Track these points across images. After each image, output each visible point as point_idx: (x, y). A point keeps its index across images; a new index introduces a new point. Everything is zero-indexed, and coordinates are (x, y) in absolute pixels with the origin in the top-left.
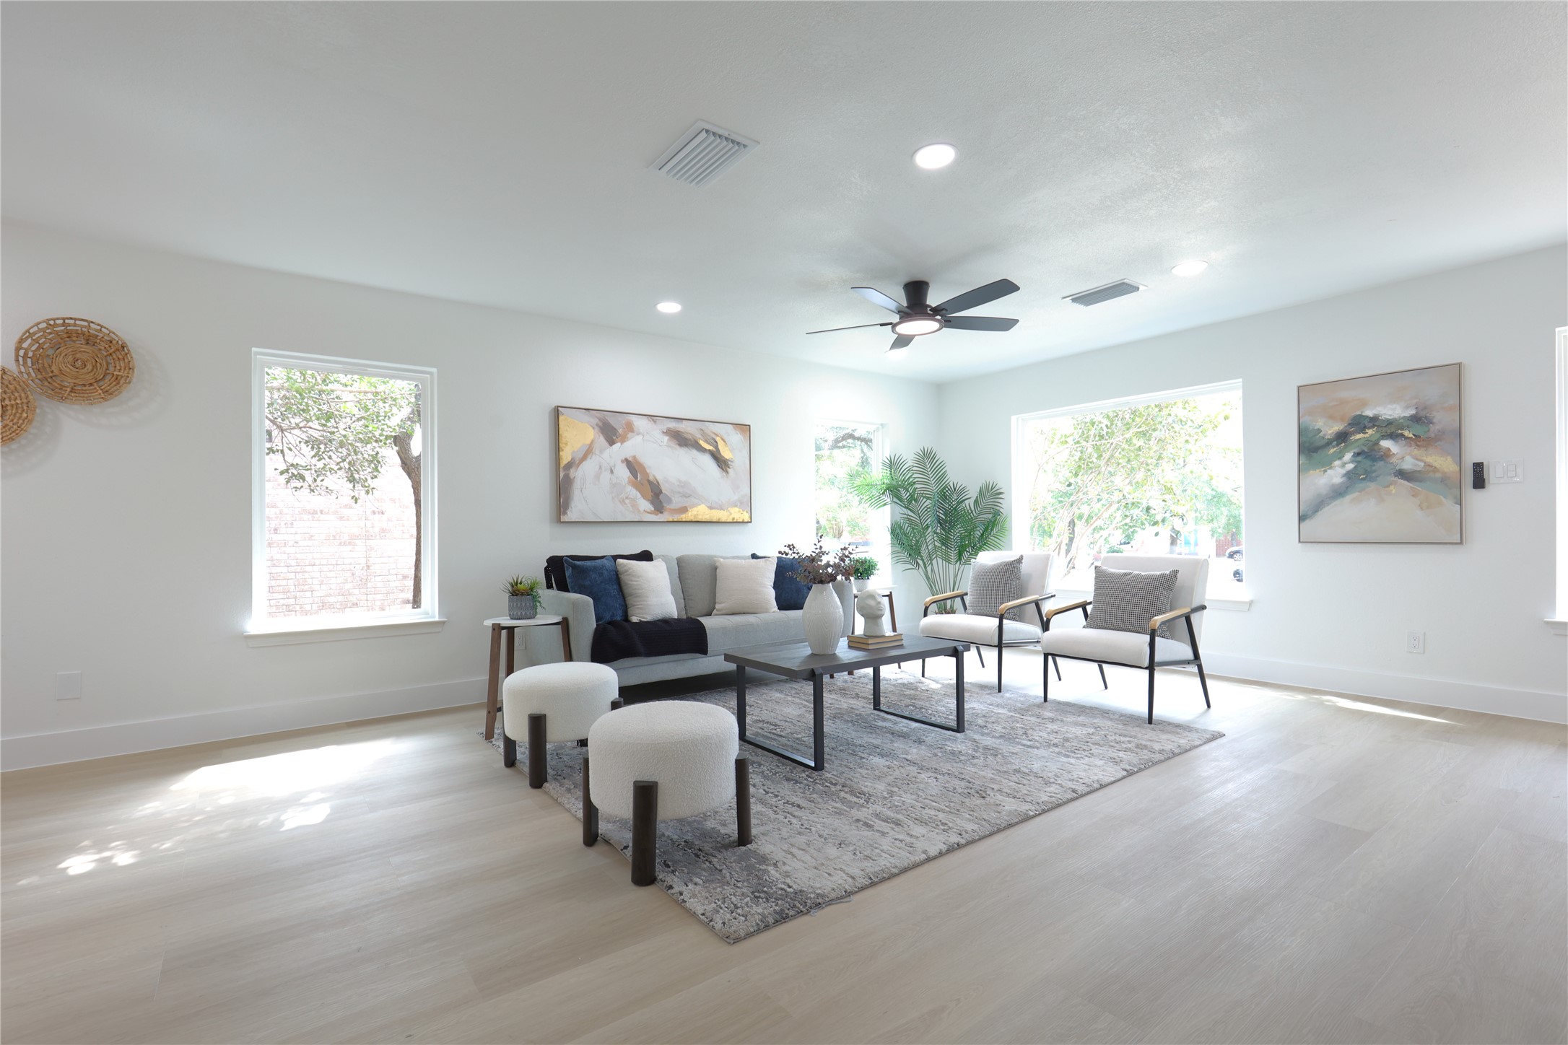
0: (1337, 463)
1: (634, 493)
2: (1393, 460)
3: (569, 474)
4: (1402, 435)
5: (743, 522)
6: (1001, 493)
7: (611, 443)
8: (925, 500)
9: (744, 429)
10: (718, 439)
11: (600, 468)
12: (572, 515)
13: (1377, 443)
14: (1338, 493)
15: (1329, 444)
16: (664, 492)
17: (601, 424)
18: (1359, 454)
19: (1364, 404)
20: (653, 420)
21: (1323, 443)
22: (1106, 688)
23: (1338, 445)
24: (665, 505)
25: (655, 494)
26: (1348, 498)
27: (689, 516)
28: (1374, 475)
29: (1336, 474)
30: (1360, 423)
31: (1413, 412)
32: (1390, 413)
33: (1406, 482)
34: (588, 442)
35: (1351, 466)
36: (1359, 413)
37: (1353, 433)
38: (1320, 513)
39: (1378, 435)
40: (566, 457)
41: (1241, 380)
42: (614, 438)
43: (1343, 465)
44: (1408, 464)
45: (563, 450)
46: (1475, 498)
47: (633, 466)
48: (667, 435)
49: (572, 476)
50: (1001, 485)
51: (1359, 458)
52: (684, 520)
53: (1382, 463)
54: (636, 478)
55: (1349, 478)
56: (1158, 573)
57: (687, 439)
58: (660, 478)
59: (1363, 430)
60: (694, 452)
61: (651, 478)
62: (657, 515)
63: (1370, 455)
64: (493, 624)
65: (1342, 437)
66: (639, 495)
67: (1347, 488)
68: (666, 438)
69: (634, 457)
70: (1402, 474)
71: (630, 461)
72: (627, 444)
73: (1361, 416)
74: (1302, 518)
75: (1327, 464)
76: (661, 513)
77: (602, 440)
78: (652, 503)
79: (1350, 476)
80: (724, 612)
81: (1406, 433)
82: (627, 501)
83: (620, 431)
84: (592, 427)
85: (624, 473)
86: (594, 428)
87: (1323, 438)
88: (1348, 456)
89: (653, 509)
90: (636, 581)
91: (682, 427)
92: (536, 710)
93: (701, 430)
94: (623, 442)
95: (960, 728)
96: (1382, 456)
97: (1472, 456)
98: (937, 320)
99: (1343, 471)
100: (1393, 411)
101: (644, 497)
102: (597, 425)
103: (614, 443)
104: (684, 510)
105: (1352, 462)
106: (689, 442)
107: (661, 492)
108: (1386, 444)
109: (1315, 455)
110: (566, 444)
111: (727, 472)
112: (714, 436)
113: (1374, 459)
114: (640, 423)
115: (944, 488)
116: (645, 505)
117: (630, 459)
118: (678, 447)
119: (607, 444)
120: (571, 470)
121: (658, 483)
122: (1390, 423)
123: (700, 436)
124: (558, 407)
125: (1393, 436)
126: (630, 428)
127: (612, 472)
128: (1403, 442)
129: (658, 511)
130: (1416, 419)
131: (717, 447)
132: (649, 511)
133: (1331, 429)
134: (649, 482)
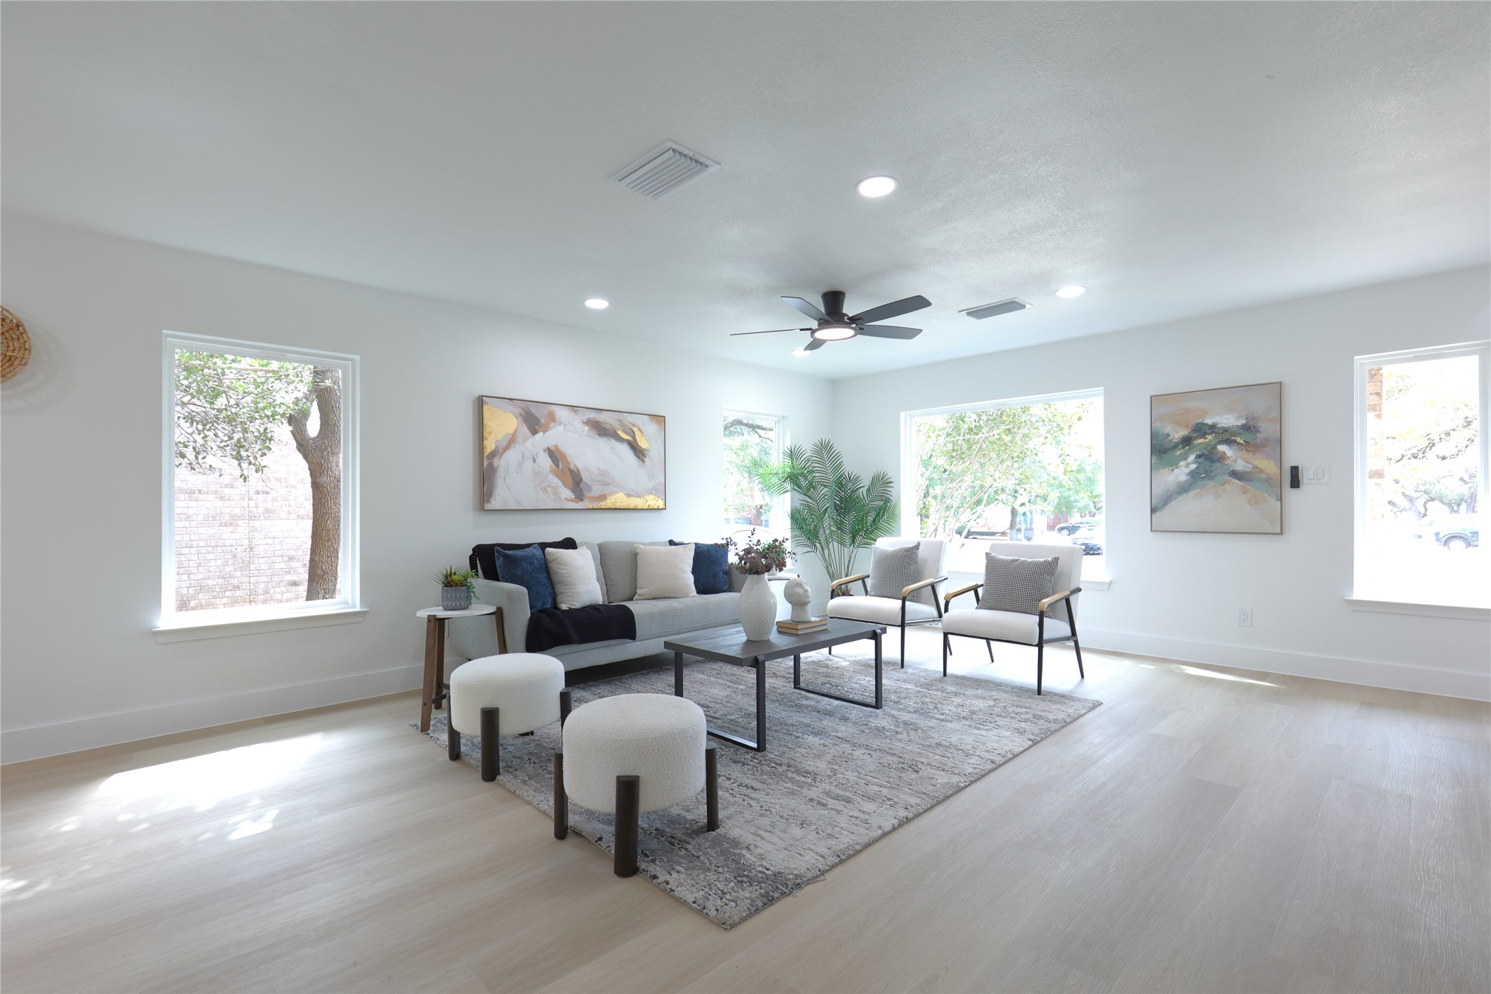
0: (1182, 463)
1: (555, 481)
2: (1228, 462)
3: (492, 463)
4: (1235, 441)
5: (658, 509)
6: (890, 482)
7: (534, 432)
8: (822, 487)
9: (660, 419)
10: (635, 429)
11: (523, 457)
12: (495, 503)
13: (1214, 447)
14: (1183, 489)
15: (1176, 446)
16: (584, 480)
17: (524, 414)
18: (1200, 456)
19: (1205, 413)
20: (574, 410)
21: (1171, 445)
22: (993, 661)
23: (1183, 447)
24: (585, 493)
25: (576, 482)
26: (1192, 493)
27: (608, 503)
28: (1212, 474)
29: (1181, 473)
30: (1201, 430)
31: (1242, 422)
32: (1226, 421)
33: (1238, 481)
34: (511, 431)
35: (1193, 466)
36: (1200, 421)
37: (1196, 438)
38: (1168, 506)
39: (1216, 441)
40: (490, 446)
41: (1103, 388)
42: (537, 427)
43: (1188, 465)
44: (1240, 466)
45: (487, 439)
46: (1291, 495)
47: (555, 455)
48: (587, 425)
49: (495, 464)
50: (891, 475)
51: (1201, 460)
52: (603, 507)
53: (1219, 464)
54: (558, 467)
55: (1192, 477)
56: (1042, 560)
57: (606, 429)
58: (580, 466)
59: (1203, 436)
60: (613, 442)
61: (572, 467)
62: (577, 502)
63: (1210, 458)
64: (428, 616)
65: (1187, 441)
66: (560, 483)
67: (1191, 485)
68: (586, 428)
69: (556, 446)
70: (1235, 474)
71: (552, 450)
72: (549, 433)
73: (1202, 424)
74: (1153, 510)
75: (1174, 464)
76: (582, 500)
77: (525, 430)
78: (573, 491)
79: (1192, 474)
80: (645, 597)
81: (1238, 440)
82: (549, 489)
83: (543, 421)
84: (515, 416)
85: (546, 462)
86: (517, 418)
87: (1171, 441)
88: (1192, 458)
89: (574, 497)
90: (566, 569)
91: (602, 417)
92: (489, 704)
93: (620, 420)
94: (545, 431)
95: (878, 705)
96: (1219, 458)
97: (1290, 461)
98: (852, 328)
99: (1187, 471)
100: (1228, 420)
101: (565, 485)
102: (520, 414)
103: (537, 433)
104: (603, 497)
105: (1194, 462)
106: (609, 432)
107: (581, 480)
108: (1222, 448)
109: (1164, 455)
110: (490, 433)
111: (644, 461)
112: (632, 427)
113: (1213, 461)
114: (561, 413)
115: (840, 477)
116: (566, 493)
117: (552, 448)
118: (597, 437)
119: (529, 433)
120: (495, 459)
121: (579, 471)
122: (1225, 430)
123: (619, 427)
124: (482, 396)
125: (1228, 442)
126: (552, 418)
127: (534, 461)
128: (1235, 447)
129: (578, 498)
130: (1246, 428)
131: (634, 437)
132: (569, 498)
133: (1178, 434)
134: (570, 470)
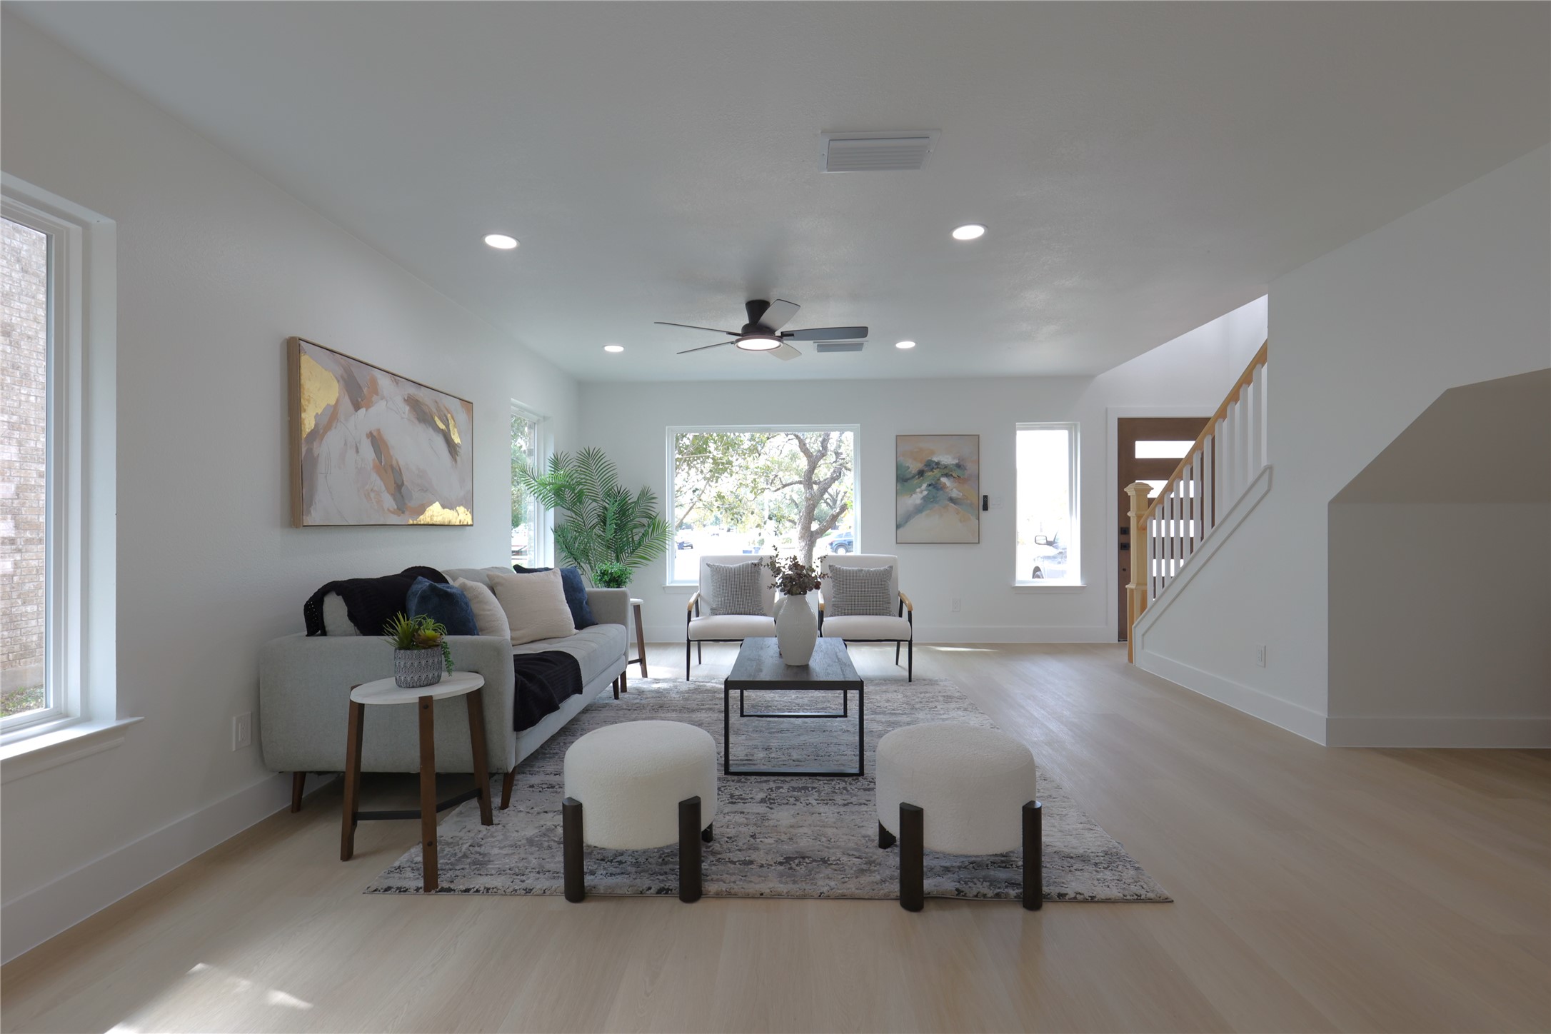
0: (918, 490)
1: (378, 482)
2: (947, 490)
3: (312, 449)
4: (952, 475)
5: (467, 525)
6: (654, 498)
7: (357, 407)
8: (590, 501)
9: (468, 405)
10: (449, 416)
11: (346, 444)
12: (315, 517)
13: (939, 479)
14: (919, 510)
15: (913, 477)
16: (405, 483)
17: (346, 377)
18: (930, 485)
19: (933, 453)
20: (394, 380)
21: (910, 476)
23: (919, 478)
24: (406, 501)
25: (397, 484)
26: (924, 513)
27: (424, 518)
28: (938, 499)
29: (917, 498)
30: (931, 465)
31: (956, 461)
32: (946, 460)
33: (953, 505)
34: (333, 402)
35: (925, 493)
36: (930, 458)
37: (927, 471)
38: (908, 523)
39: (940, 474)
40: (309, 421)
41: (859, 425)
42: (360, 400)
43: (921, 492)
44: (955, 494)
45: (305, 411)
46: (983, 514)
47: (377, 441)
48: (408, 405)
49: (316, 452)
50: (654, 490)
51: (930, 488)
52: (422, 523)
53: (941, 492)
54: (381, 462)
55: (925, 501)
57: (424, 412)
58: (402, 463)
59: (932, 470)
60: (431, 430)
61: (394, 463)
62: (399, 515)
63: (936, 486)
65: (921, 473)
66: (383, 487)
67: (923, 507)
68: (407, 408)
69: (379, 431)
70: (951, 500)
71: (375, 437)
72: (372, 410)
73: (931, 461)
74: (898, 527)
75: (913, 491)
76: (403, 512)
77: (347, 403)
78: (395, 498)
79: (925, 498)
81: (954, 475)
82: (372, 495)
83: (365, 390)
84: (336, 378)
85: (369, 453)
86: (338, 381)
87: (910, 472)
88: (924, 486)
89: (396, 507)
91: (422, 395)
93: (437, 401)
94: (368, 408)
96: (941, 488)
97: (983, 493)
99: (921, 496)
100: (947, 460)
101: (388, 489)
102: (342, 377)
103: (359, 409)
104: (421, 510)
105: (926, 490)
106: (426, 417)
107: (403, 484)
108: (944, 480)
109: (905, 483)
110: (309, 401)
111: (456, 461)
112: (446, 413)
113: (938, 489)
114: (384, 382)
115: (608, 491)
116: (389, 502)
117: (375, 433)
118: (416, 422)
119: (351, 408)
120: (315, 444)
121: (401, 471)
122: (946, 467)
123: (436, 411)
124: (300, 339)
125: (947, 475)
126: (375, 387)
127: (357, 451)
128: (952, 479)
129: (400, 509)
130: (958, 466)
131: (447, 426)
132: (392, 509)
133: (914, 467)
134: (392, 467)
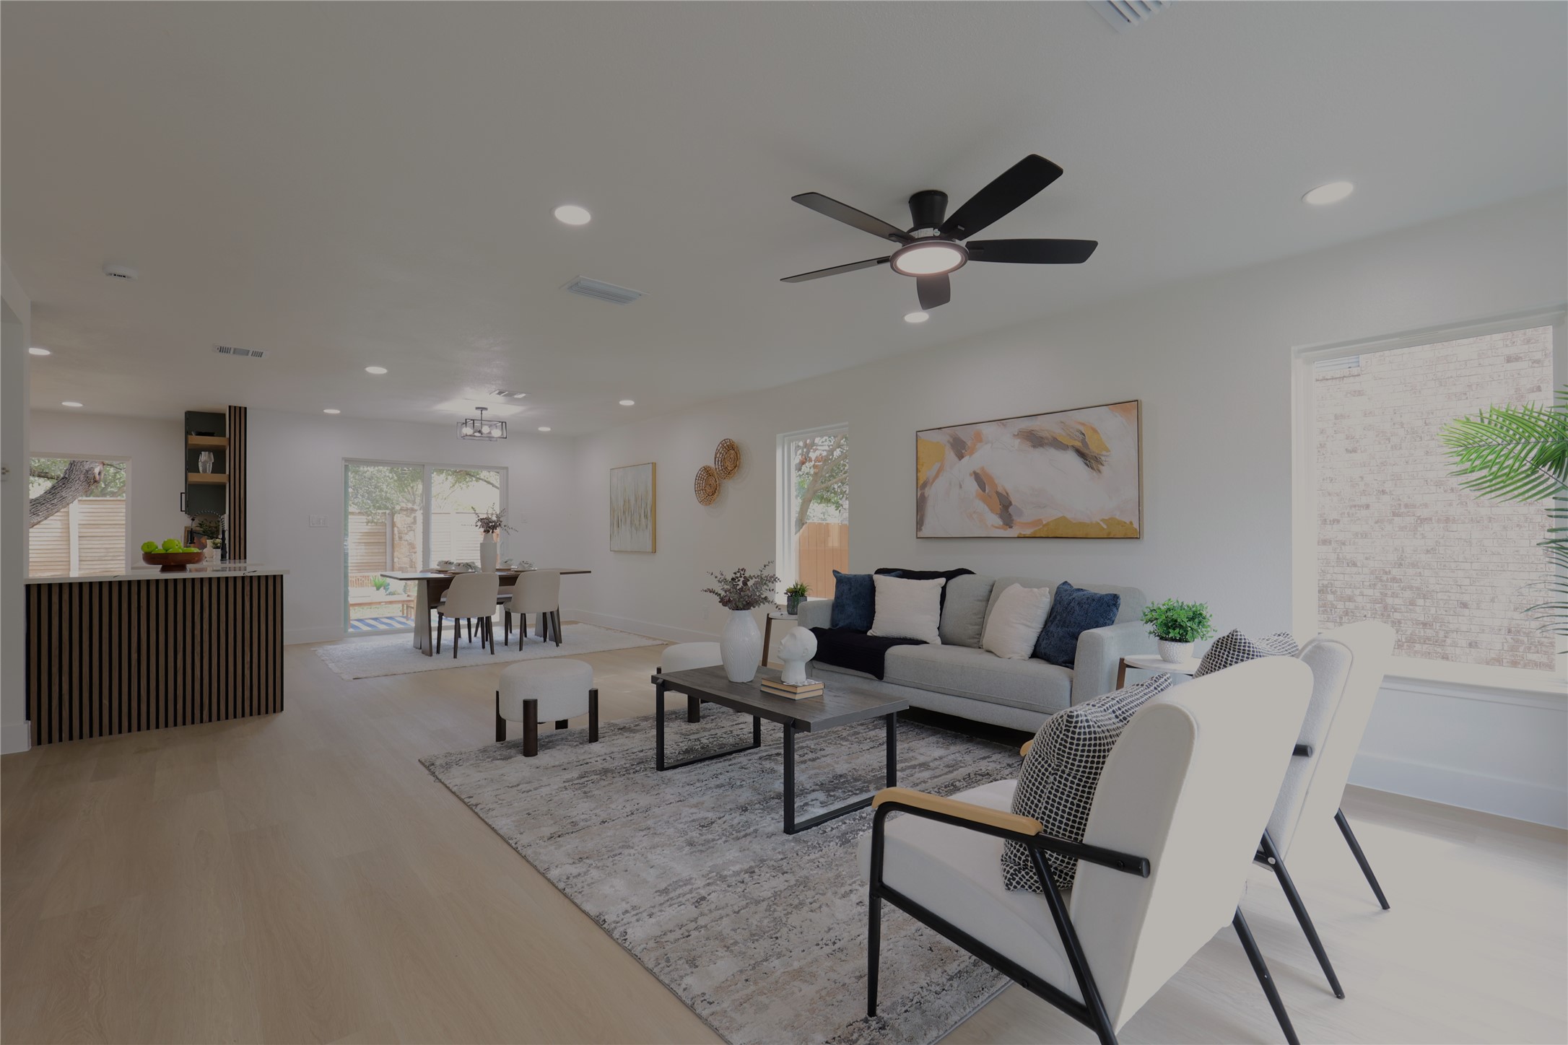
1: (981, 506)
3: (925, 492)
7: (961, 457)
9: (1130, 405)
10: (1087, 430)
11: (951, 484)
12: (929, 531)
16: (1013, 503)
17: (951, 440)
20: (1003, 424)
24: (1014, 518)
25: (1004, 506)
27: (1045, 530)
34: (940, 459)
40: (924, 476)
42: (963, 451)
45: (920, 471)
47: (980, 478)
48: (1019, 438)
52: (1038, 535)
54: (984, 491)
57: (1042, 438)
58: (1009, 488)
60: (1053, 451)
61: (1000, 490)
62: (1005, 530)
66: (987, 509)
68: (1017, 441)
69: (983, 469)
71: (978, 474)
72: (975, 455)
76: (1011, 527)
77: (952, 456)
78: (1001, 517)
82: (974, 515)
83: (969, 443)
84: (944, 444)
85: (972, 486)
86: (946, 445)
89: (1001, 523)
91: (1038, 424)
93: (1062, 422)
94: (971, 454)
101: (992, 510)
102: (948, 442)
103: (963, 457)
104: (1038, 523)
106: (1046, 441)
107: (1010, 504)
110: (922, 465)
111: (1100, 471)
112: (1080, 426)
114: (987, 430)
116: (993, 519)
117: (978, 471)
118: (1032, 449)
119: (956, 459)
120: (926, 489)
121: (1007, 494)
123: (1059, 431)
124: (919, 431)
126: (979, 438)
127: (961, 487)
129: (1007, 525)
131: (1084, 440)
132: (997, 525)
134: (997, 493)
